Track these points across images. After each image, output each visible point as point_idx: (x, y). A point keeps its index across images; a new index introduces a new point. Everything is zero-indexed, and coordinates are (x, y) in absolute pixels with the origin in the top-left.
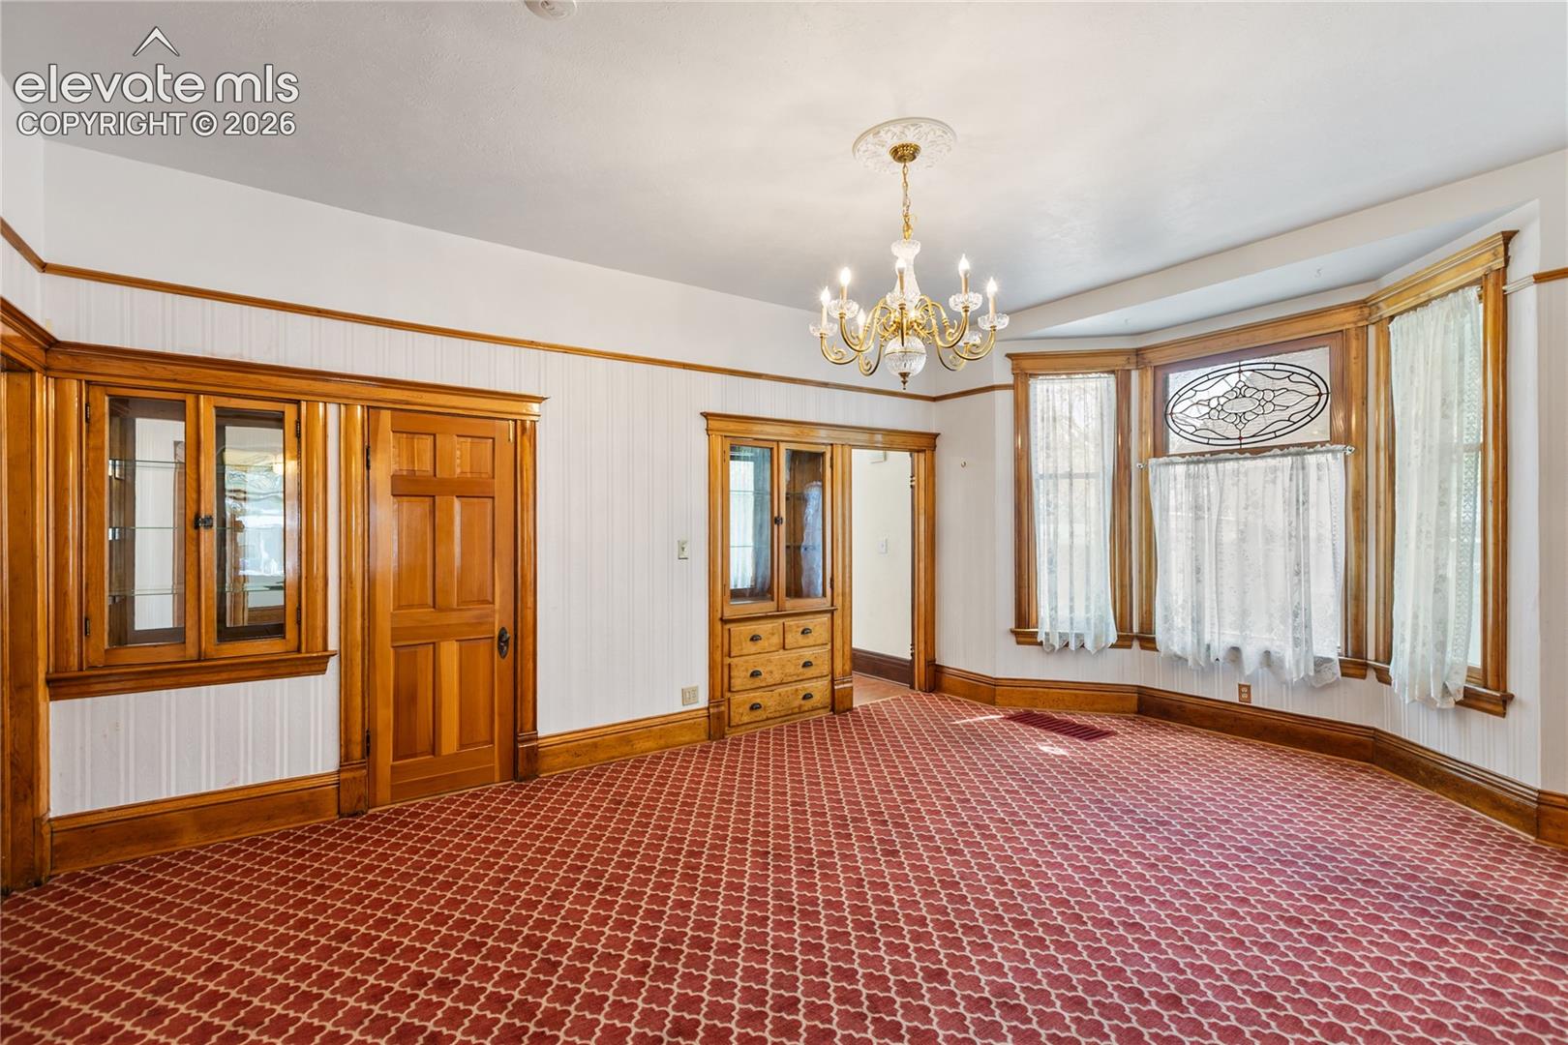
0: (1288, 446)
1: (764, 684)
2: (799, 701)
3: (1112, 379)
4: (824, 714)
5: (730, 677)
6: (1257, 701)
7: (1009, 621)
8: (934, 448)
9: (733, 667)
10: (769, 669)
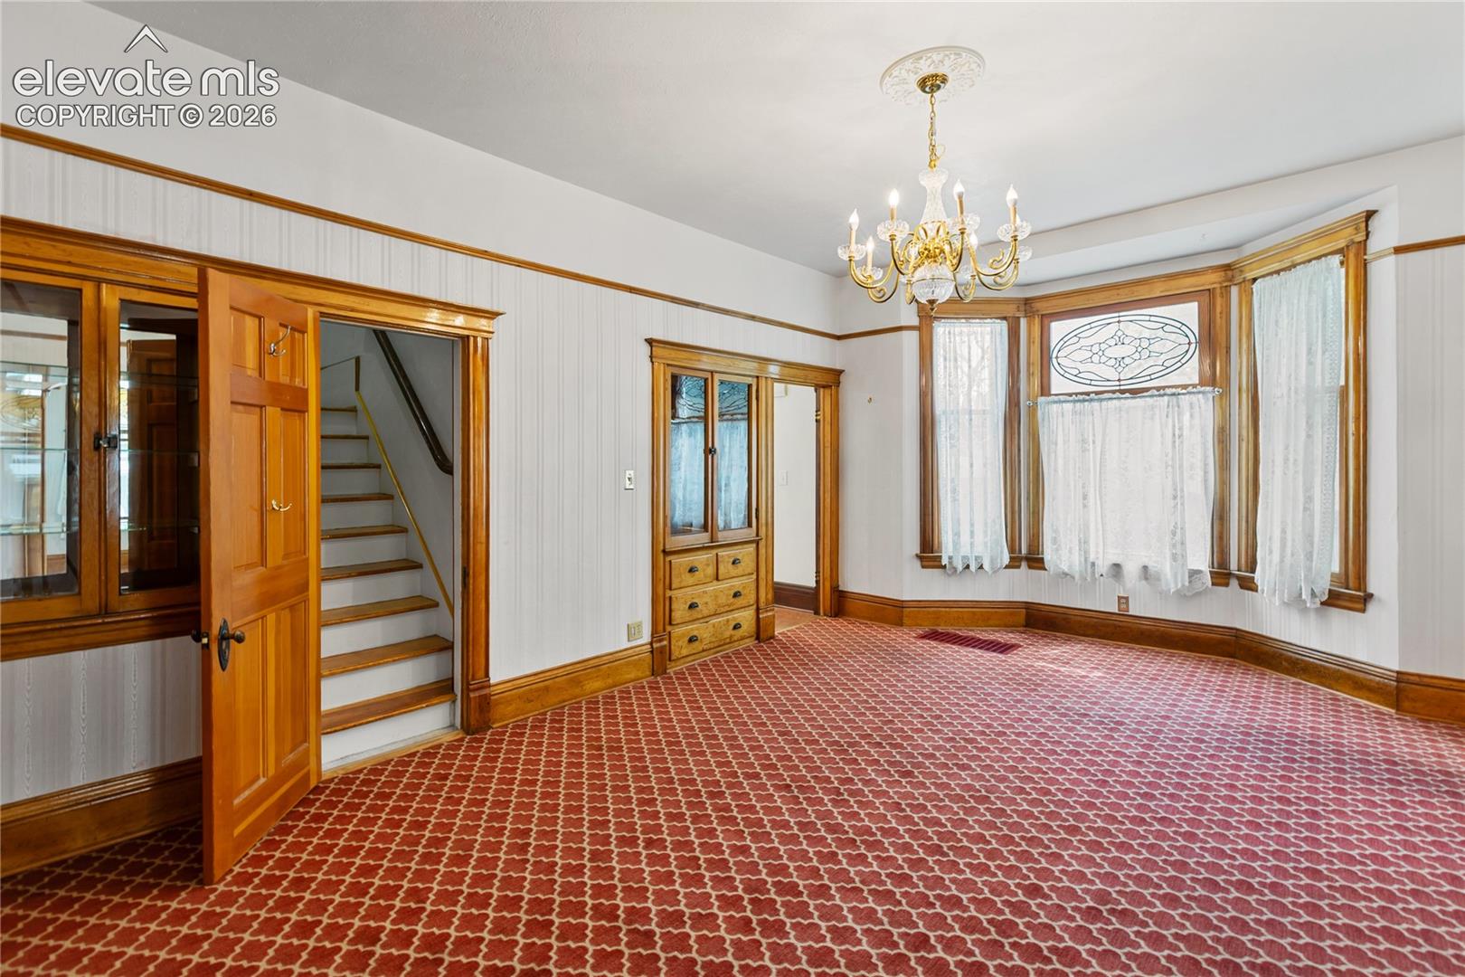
0: (1164, 388)
1: (700, 616)
2: (729, 632)
3: (1004, 324)
4: (751, 643)
5: (671, 610)
6: (1135, 610)
7: (913, 546)
8: (838, 384)
9: (674, 599)
10: (705, 600)
